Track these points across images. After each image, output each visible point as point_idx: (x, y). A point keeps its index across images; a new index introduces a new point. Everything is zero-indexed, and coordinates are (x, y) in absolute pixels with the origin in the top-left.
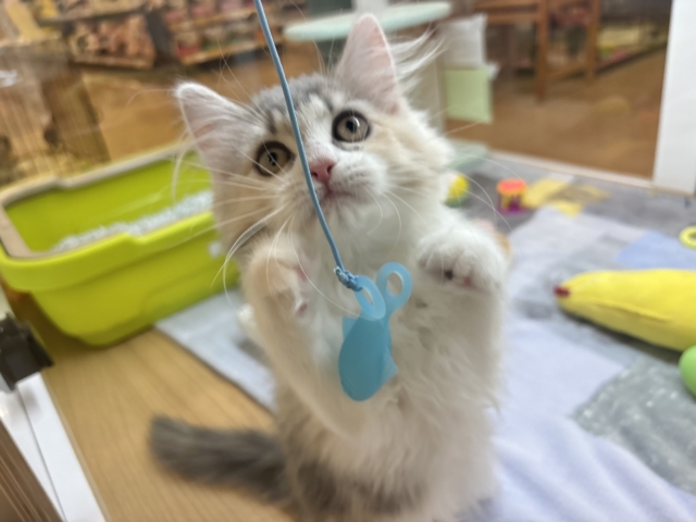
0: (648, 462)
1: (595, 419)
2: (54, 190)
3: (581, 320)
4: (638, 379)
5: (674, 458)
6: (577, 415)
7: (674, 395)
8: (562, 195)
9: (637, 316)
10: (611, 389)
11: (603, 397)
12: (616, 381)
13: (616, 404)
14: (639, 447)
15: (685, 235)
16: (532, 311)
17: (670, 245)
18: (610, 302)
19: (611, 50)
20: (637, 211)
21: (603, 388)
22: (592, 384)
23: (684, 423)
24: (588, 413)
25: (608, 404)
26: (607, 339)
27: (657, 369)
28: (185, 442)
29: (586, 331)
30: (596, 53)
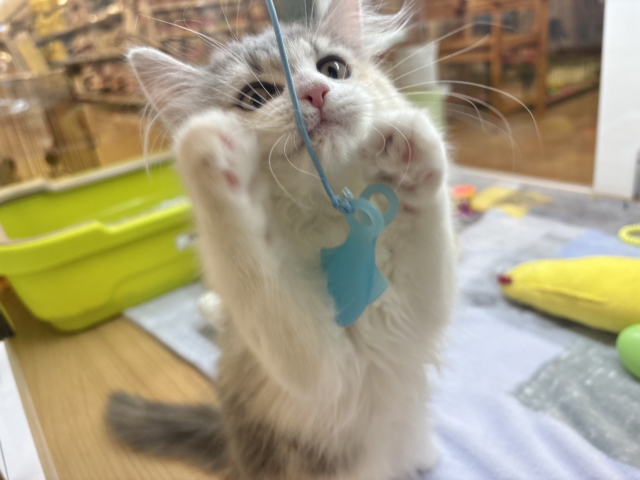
0: (587, 436)
1: (536, 395)
2: (42, 193)
3: (524, 306)
4: (577, 360)
5: (611, 431)
6: (518, 392)
7: (612, 374)
8: (510, 200)
9: (573, 299)
10: (551, 368)
11: (543, 375)
12: (556, 361)
13: (556, 382)
14: (578, 422)
15: (624, 233)
16: (478, 300)
17: (608, 242)
18: (549, 287)
19: (559, 88)
20: (579, 213)
21: (543, 367)
22: (534, 364)
23: (622, 399)
24: (528, 391)
25: (549, 383)
26: (548, 323)
27: (596, 350)
28: (137, 414)
29: (528, 317)
30: (546, 90)
